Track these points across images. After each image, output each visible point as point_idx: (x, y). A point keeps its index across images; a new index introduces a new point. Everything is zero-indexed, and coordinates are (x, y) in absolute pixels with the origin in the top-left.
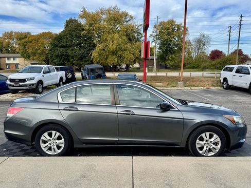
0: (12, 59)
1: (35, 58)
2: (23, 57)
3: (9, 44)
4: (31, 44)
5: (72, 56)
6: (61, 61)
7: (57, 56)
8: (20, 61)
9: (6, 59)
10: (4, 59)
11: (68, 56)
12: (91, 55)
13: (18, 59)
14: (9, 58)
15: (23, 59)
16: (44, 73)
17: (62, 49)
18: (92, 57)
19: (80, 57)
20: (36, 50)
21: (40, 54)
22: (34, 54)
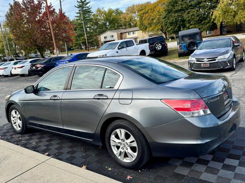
0: (132, 33)
1: (151, 28)
2: (141, 30)
3: (131, 18)
4: (147, 15)
5: (189, 20)
6: (176, 29)
7: (171, 23)
8: (138, 34)
9: (127, 33)
10: (125, 34)
11: (183, 21)
12: (212, 15)
13: (136, 32)
14: (129, 32)
15: (141, 31)
18: (213, 17)
19: (199, 20)
20: (153, 19)
21: (156, 24)
22: (150, 24)
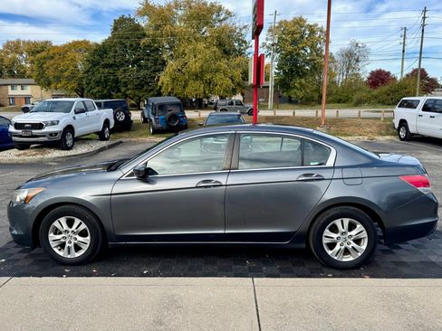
0: (19, 87)
1: (59, 85)
2: (39, 84)
3: (14, 61)
4: (52, 62)
5: (125, 83)
6: (105, 92)
7: (97, 82)
8: (32, 90)
9: (10, 87)
10: (5, 88)
11: (117, 81)
12: (158, 80)
13: (29, 87)
14: (13, 86)
15: (39, 87)
16: (76, 113)
17: (106, 70)
18: (160, 84)
19: (139, 85)
20: (62, 71)
21: (69, 79)
22: (58, 79)
